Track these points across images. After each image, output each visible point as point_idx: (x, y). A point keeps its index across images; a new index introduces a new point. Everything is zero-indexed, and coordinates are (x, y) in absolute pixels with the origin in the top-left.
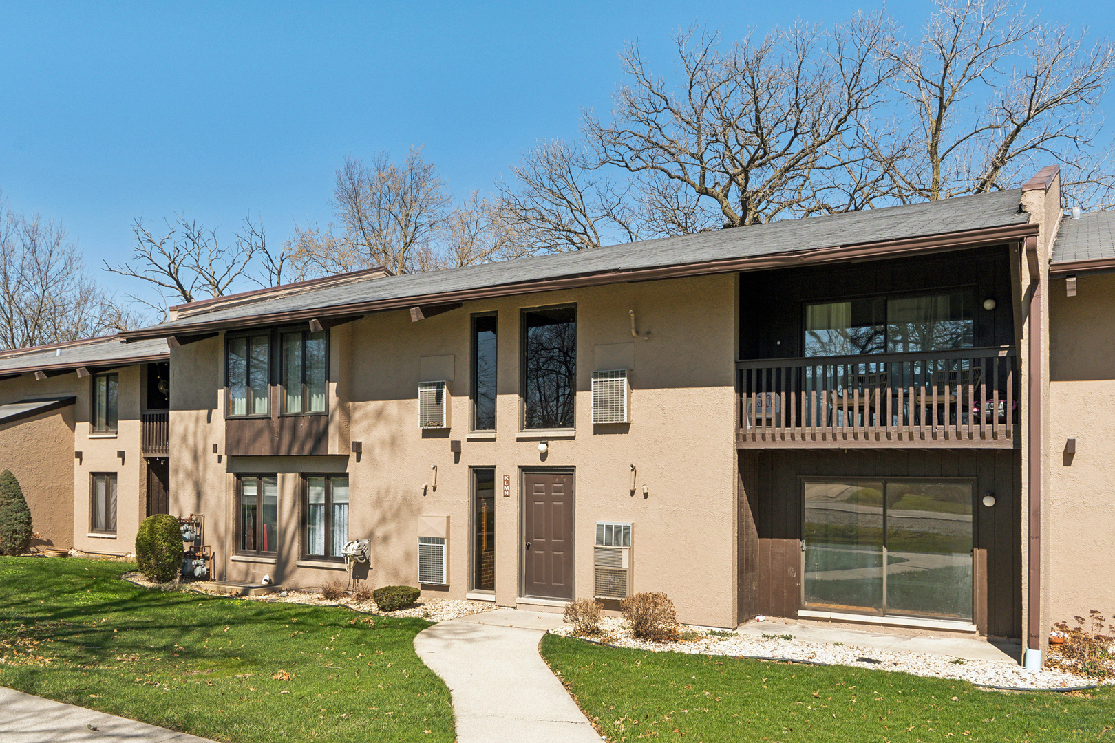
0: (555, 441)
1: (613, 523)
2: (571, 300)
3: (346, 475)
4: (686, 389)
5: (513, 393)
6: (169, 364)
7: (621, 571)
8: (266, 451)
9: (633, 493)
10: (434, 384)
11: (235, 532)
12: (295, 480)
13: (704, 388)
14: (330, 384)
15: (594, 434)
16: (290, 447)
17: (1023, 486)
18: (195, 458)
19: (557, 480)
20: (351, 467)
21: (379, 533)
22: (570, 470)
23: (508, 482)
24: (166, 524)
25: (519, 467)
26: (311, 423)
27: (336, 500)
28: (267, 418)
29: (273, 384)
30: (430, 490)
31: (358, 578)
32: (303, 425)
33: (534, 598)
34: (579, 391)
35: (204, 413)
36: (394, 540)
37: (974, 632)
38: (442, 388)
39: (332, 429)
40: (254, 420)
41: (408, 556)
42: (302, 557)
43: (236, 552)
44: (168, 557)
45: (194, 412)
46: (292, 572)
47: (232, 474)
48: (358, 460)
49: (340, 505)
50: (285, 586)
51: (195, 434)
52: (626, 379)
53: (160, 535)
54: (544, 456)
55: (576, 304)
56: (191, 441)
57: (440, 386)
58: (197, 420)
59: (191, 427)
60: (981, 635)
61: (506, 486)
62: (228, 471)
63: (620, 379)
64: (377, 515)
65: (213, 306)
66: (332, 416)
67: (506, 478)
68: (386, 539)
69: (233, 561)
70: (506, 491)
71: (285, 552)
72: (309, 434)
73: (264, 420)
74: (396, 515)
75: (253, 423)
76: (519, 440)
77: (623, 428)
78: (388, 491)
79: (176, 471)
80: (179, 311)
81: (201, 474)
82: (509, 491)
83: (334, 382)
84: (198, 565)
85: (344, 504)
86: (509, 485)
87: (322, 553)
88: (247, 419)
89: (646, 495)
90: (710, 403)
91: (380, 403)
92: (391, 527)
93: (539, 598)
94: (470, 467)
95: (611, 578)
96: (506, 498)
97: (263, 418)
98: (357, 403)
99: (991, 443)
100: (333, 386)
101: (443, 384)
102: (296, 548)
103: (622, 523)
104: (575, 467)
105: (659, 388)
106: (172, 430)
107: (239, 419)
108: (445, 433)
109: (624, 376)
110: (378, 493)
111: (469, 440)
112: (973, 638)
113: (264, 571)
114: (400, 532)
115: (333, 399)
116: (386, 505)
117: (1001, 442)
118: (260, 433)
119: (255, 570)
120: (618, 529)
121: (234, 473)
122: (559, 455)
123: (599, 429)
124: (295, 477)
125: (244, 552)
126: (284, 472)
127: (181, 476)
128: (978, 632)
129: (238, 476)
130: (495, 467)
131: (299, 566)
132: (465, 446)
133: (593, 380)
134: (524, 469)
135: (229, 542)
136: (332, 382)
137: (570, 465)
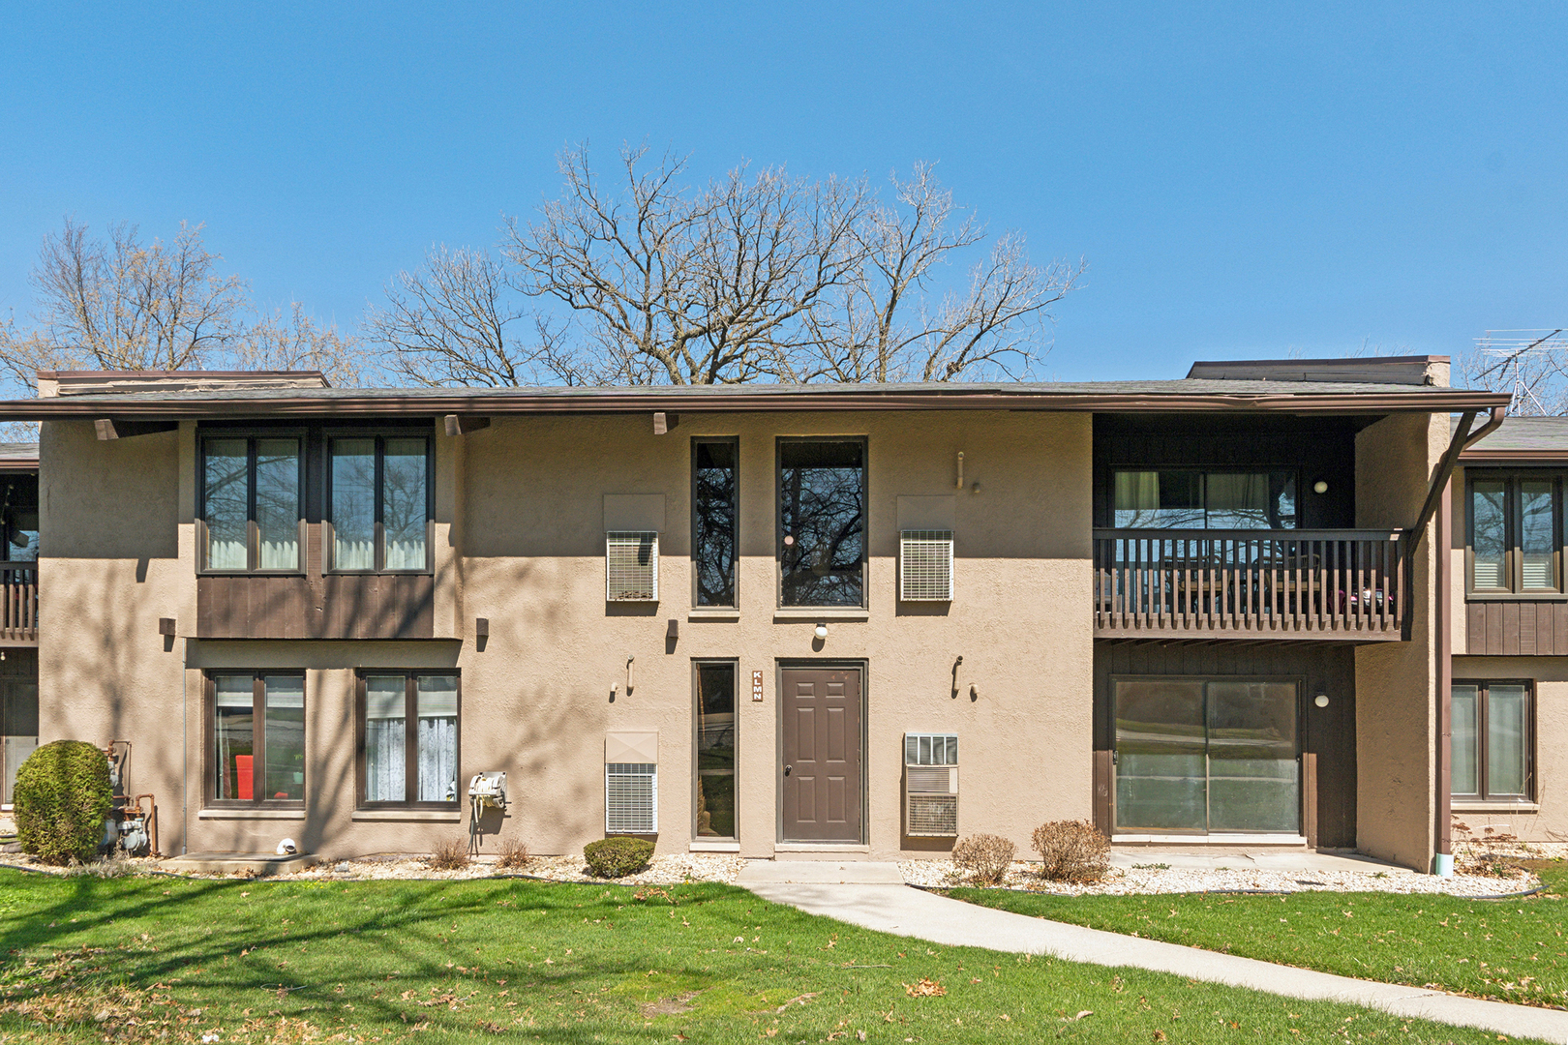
0: (836, 624)
1: (931, 734)
2: (859, 432)
3: (457, 672)
4: (1030, 561)
5: (767, 554)
6: (37, 476)
7: (947, 798)
8: (297, 630)
9: (954, 693)
10: (636, 536)
11: (203, 770)
12: (346, 681)
13: (1053, 560)
14: (437, 525)
15: (897, 615)
16: (350, 624)
17: (1430, 680)
18: (108, 642)
19: (833, 677)
20: (466, 659)
21: (525, 758)
22: (862, 662)
23: (760, 680)
24: (87, 758)
25: (776, 659)
26: (396, 586)
27: (422, 712)
28: (299, 576)
29: (313, 519)
30: (621, 694)
31: (481, 834)
32: (378, 592)
33: (798, 842)
34: (873, 556)
35: (131, 564)
36: (553, 770)
37: (1303, 845)
38: (651, 541)
39: (441, 596)
40: (266, 579)
41: (580, 792)
42: (358, 805)
43: (207, 802)
44: (92, 817)
45: (104, 564)
46: (343, 829)
47: (199, 671)
48: (481, 647)
49: (431, 720)
50: (324, 854)
51: (107, 601)
52: (952, 543)
53: (81, 777)
54: (818, 644)
55: (866, 438)
56: (95, 612)
57: (647, 538)
58: (111, 576)
59: (97, 588)
60: (1311, 847)
61: (758, 686)
62: (190, 664)
63: (943, 542)
64: (520, 731)
65: (110, 384)
66: (441, 576)
67: (756, 675)
68: (537, 767)
69: (202, 818)
70: (758, 693)
71: (325, 800)
72: (389, 605)
73: (290, 579)
74: (558, 729)
75: (264, 584)
76: (777, 621)
77: (941, 608)
78: (540, 694)
79: (57, 666)
80: (61, 381)
81: (121, 671)
82: (762, 693)
83: (447, 522)
84: (132, 830)
85: (438, 718)
86: (761, 685)
87: (402, 797)
88: (249, 576)
89: (974, 696)
90: (1061, 579)
91: (523, 560)
92: (548, 748)
93: (806, 842)
94: (692, 659)
95: (932, 807)
96: (756, 703)
97: (287, 576)
98: (477, 559)
99: (1379, 634)
100: (442, 531)
101: (652, 537)
102: (349, 790)
103: (945, 734)
104: (867, 659)
105: (992, 557)
106: (45, 592)
107: (231, 576)
108: (650, 608)
109: (950, 539)
110: (522, 698)
111: (692, 620)
112: (1302, 852)
113: (279, 833)
114: (563, 755)
115: (443, 549)
116: (536, 716)
117: (1389, 634)
118: (281, 599)
119: (262, 831)
120: (938, 742)
121: (202, 669)
122: (841, 642)
123: (904, 609)
124: (347, 675)
125: (225, 803)
126: (322, 666)
127: (70, 675)
128: (1306, 845)
129: (210, 673)
130: (737, 659)
131: (355, 820)
132: (684, 627)
133: (902, 542)
134: (783, 662)
135: (194, 786)
136: (441, 522)
137: (859, 657)
